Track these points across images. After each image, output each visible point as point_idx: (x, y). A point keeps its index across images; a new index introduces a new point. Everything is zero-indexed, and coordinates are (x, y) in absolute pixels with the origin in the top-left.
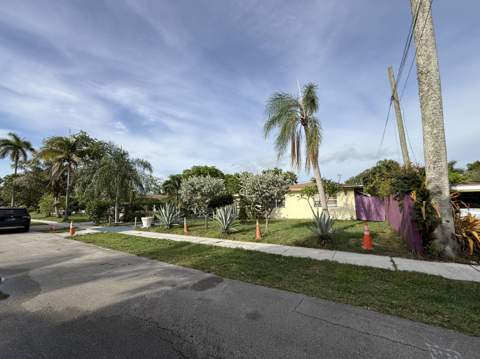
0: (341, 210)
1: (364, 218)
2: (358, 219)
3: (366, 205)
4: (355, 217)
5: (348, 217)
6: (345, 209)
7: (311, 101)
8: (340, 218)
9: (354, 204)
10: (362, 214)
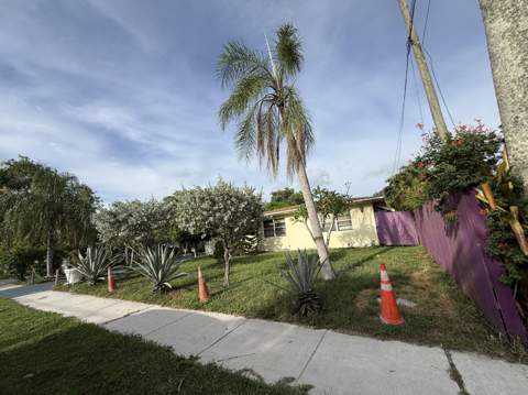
0: (357, 234)
1: (389, 243)
2: (382, 245)
3: (390, 225)
4: (377, 243)
5: (367, 242)
6: (363, 232)
7: (289, 54)
8: (356, 245)
9: (374, 225)
10: (387, 237)
